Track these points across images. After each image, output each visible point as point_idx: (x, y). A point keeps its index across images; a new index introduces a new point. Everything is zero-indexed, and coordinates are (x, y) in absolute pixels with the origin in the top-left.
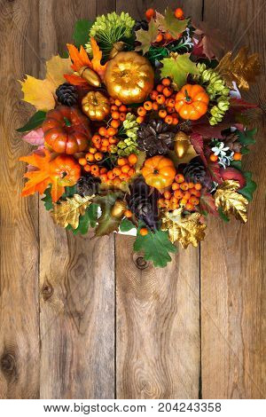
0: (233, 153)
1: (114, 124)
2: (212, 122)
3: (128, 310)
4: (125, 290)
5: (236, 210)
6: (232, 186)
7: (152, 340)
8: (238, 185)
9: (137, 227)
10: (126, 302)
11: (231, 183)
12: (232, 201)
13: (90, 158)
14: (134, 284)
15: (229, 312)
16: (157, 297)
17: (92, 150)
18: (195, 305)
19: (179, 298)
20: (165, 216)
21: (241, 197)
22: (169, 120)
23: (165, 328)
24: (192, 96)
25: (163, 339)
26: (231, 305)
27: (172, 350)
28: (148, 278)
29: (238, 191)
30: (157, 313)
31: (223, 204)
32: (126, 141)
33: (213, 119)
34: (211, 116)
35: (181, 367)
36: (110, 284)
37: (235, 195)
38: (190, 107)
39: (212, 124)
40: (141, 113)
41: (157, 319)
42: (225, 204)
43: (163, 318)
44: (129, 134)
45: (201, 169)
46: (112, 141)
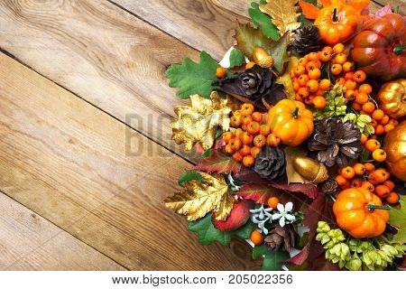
0: (266, 231)
1: (368, 106)
2: (323, 225)
3: (130, 28)
4: (154, 38)
5: (187, 199)
6: (221, 209)
7: (85, 33)
8: (219, 218)
9: (230, 69)
10: (140, 32)
11: (226, 211)
12: (203, 200)
13: (340, 58)
14: (155, 51)
15: (64, 134)
16: (128, 65)
17: (348, 66)
18: (97, 100)
19: (114, 86)
20: (227, 105)
21: (201, 214)
22: (348, 172)
23: (90, 54)
24: (374, 215)
25: (79, 45)
26: (71, 141)
27: (62, 46)
28: (155, 68)
29: (211, 214)
30: (110, 55)
31: (204, 184)
32: (345, 107)
33: (327, 228)
34: (332, 227)
35: (38, 44)
36: (169, 27)
37: (207, 207)
38: (359, 205)
39: (321, 224)
40: (372, 143)
41: (104, 52)
42: (203, 189)
43: (101, 58)
44: (351, 116)
45: (273, 173)
46: (350, 93)
